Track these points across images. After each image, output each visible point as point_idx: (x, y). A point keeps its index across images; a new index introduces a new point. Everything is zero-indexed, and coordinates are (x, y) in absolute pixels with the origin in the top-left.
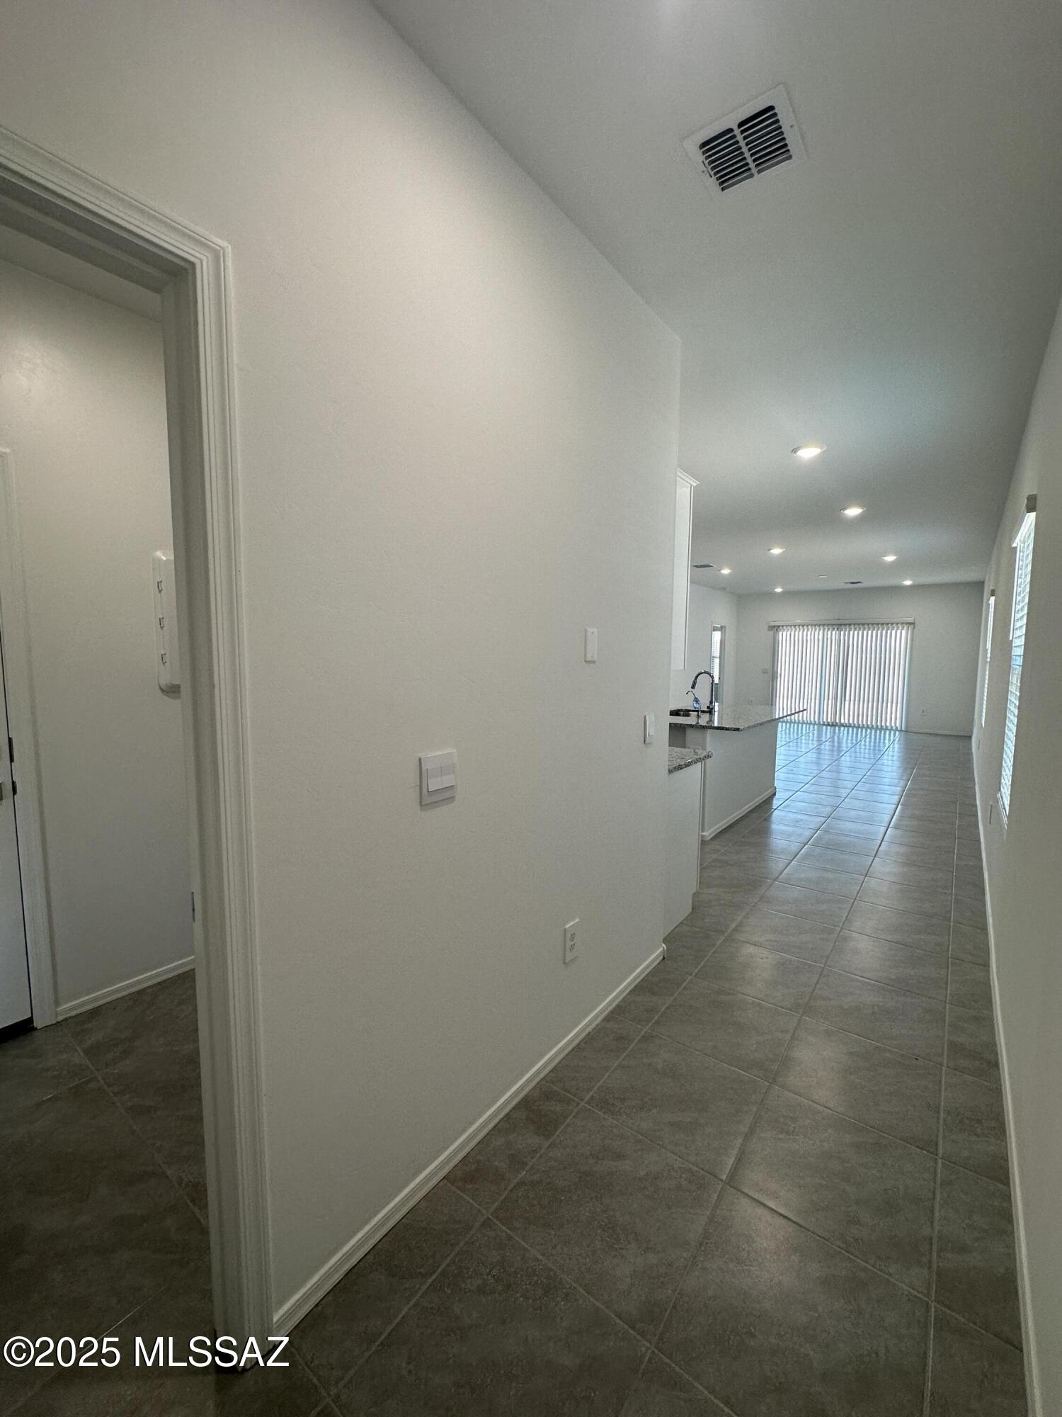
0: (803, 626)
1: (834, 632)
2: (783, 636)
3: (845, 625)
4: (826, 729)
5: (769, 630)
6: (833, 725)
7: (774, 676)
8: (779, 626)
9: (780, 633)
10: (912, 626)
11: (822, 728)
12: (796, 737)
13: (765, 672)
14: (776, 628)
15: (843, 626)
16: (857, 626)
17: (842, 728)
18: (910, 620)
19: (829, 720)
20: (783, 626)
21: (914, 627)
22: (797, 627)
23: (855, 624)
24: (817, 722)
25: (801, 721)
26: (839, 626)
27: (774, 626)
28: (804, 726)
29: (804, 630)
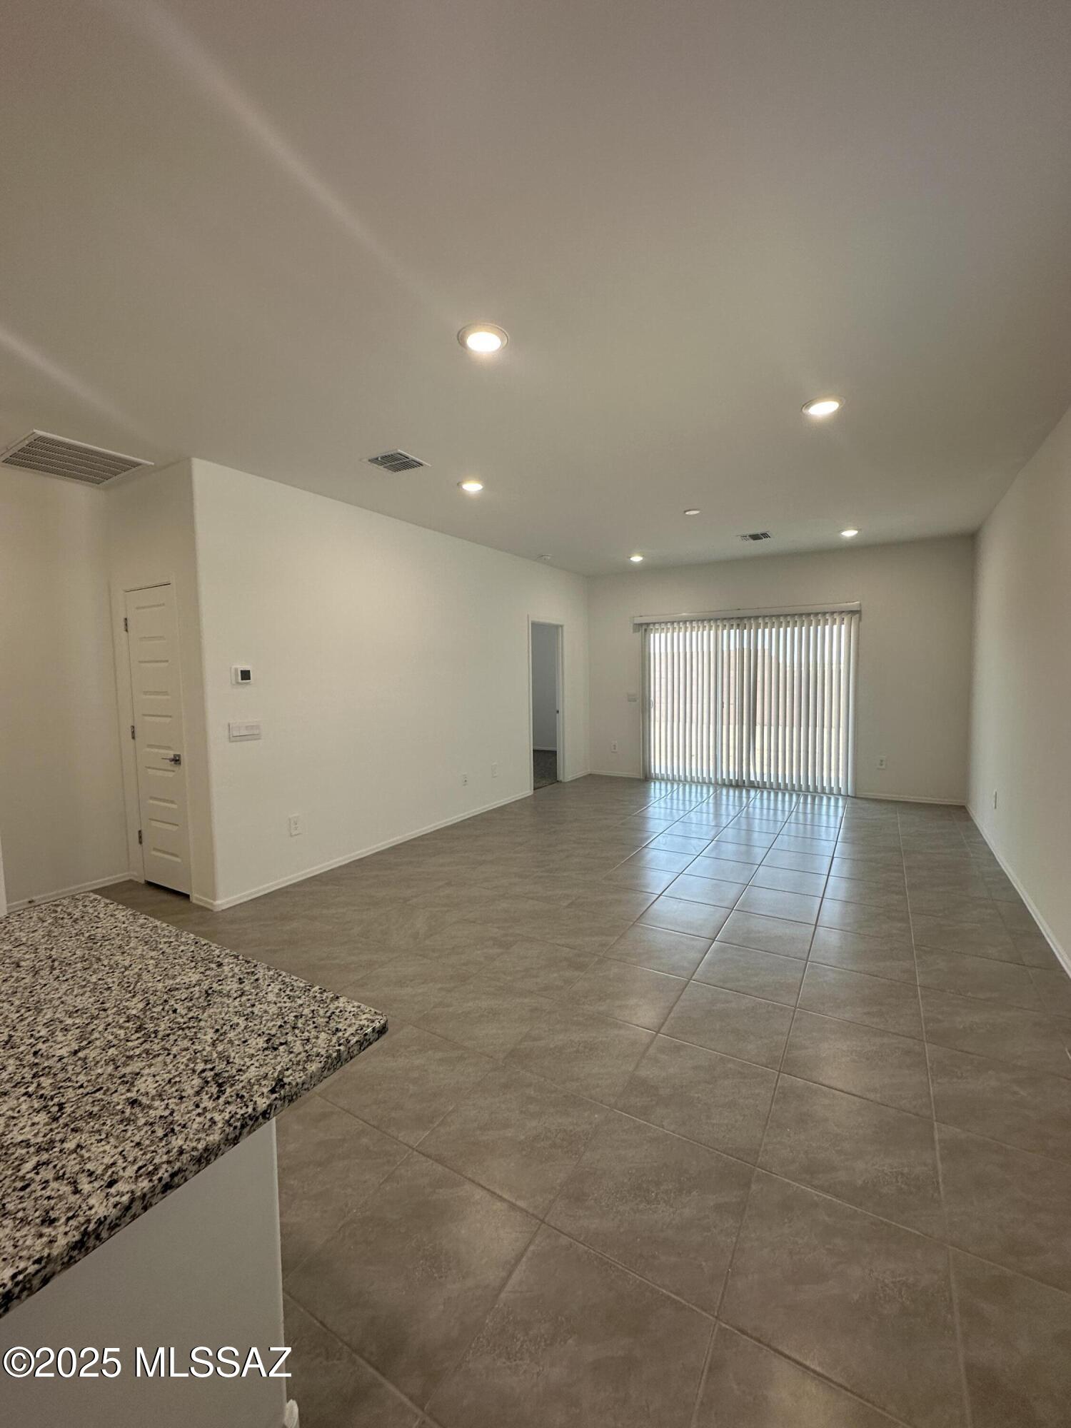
0: (685, 622)
1: (732, 632)
2: (659, 642)
3: (749, 618)
4: (728, 793)
5: (635, 631)
6: (738, 785)
7: (643, 705)
8: (648, 624)
9: (652, 635)
10: (857, 615)
11: (721, 792)
13: (631, 699)
14: (644, 627)
16: (767, 620)
17: (752, 793)
18: (854, 605)
20: (654, 624)
21: (860, 619)
22: (675, 625)
23: (764, 617)
24: (713, 781)
25: (689, 779)
26: (739, 620)
27: (641, 625)
28: (694, 787)
29: (686, 628)
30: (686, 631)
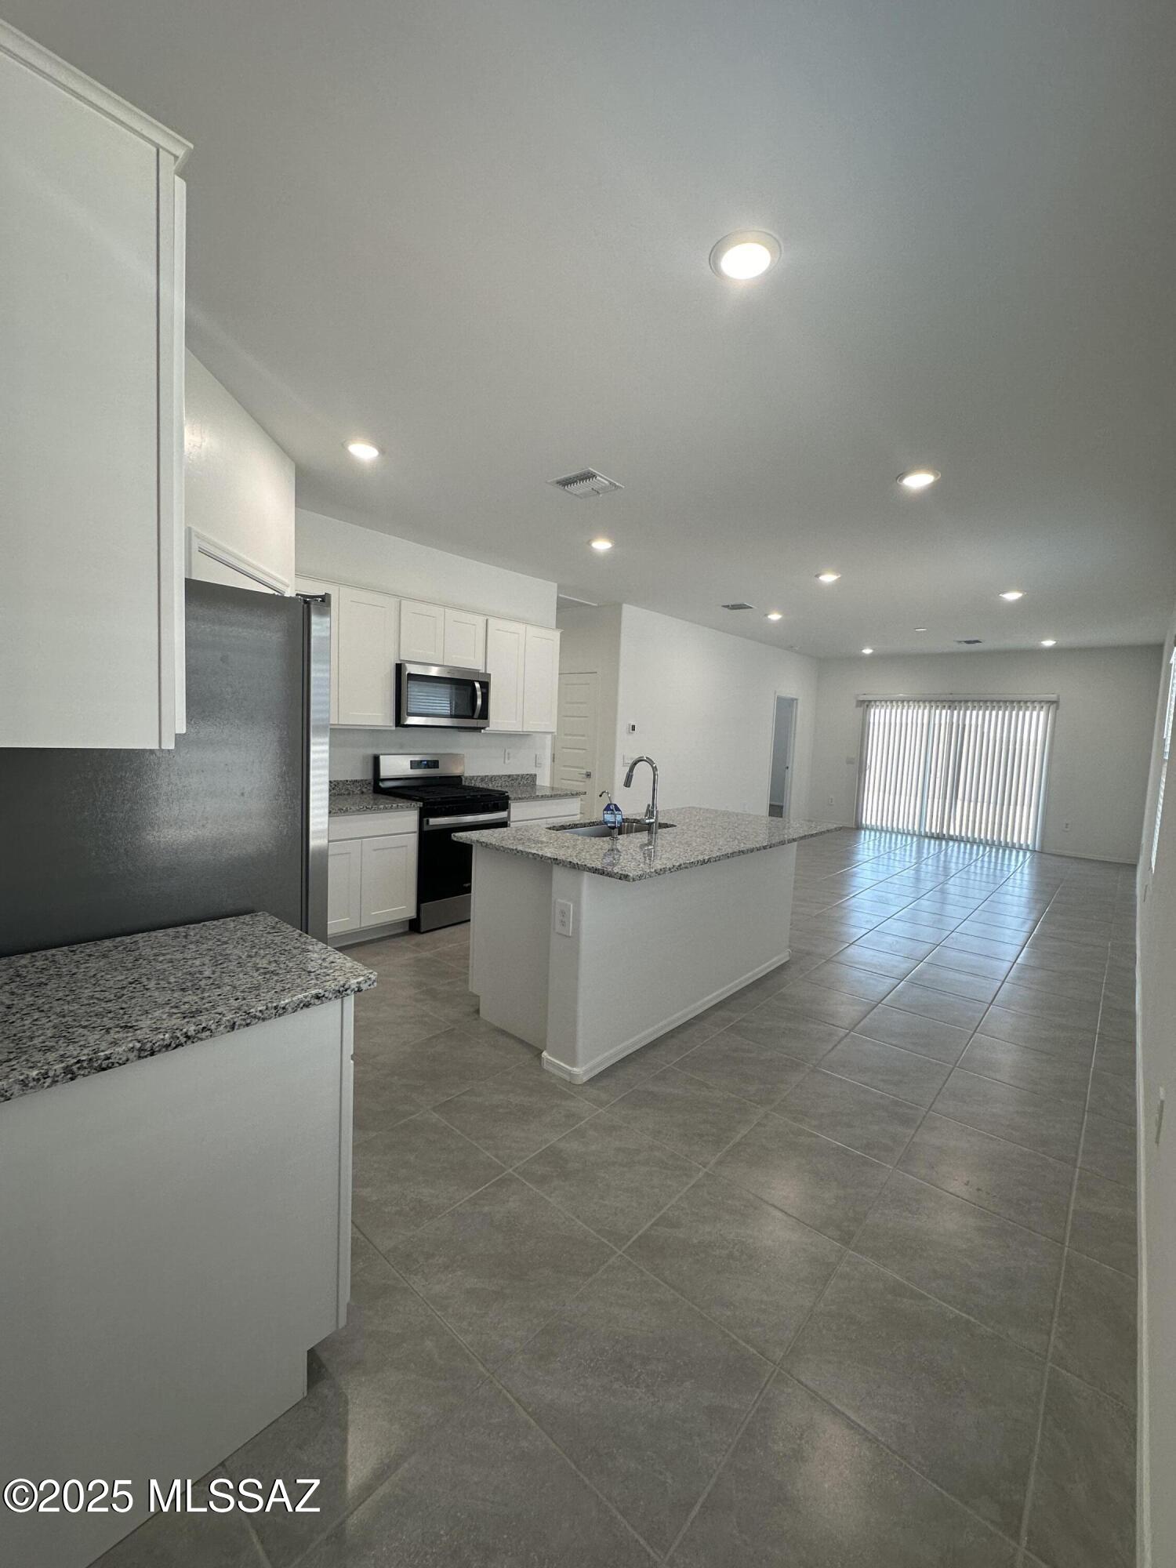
0: (903, 702)
1: (944, 712)
2: (878, 716)
3: (960, 702)
4: (929, 844)
5: (857, 706)
6: (939, 837)
7: (859, 766)
8: (870, 701)
9: (872, 711)
10: (1055, 705)
11: (924, 842)
12: (888, 850)
13: (850, 762)
14: (866, 703)
15: (956, 704)
16: (976, 704)
17: (951, 843)
18: (1053, 697)
19: (933, 831)
20: (875, 701)
21: (1057, 708)
22: (894, 703)
23: (973, 701)
24: (917, 833)
25: (896, 830)
26: (952, 703)
27: (864, 701)
28: (899, 837)
29: (903, 706)
30: (903, 709)
